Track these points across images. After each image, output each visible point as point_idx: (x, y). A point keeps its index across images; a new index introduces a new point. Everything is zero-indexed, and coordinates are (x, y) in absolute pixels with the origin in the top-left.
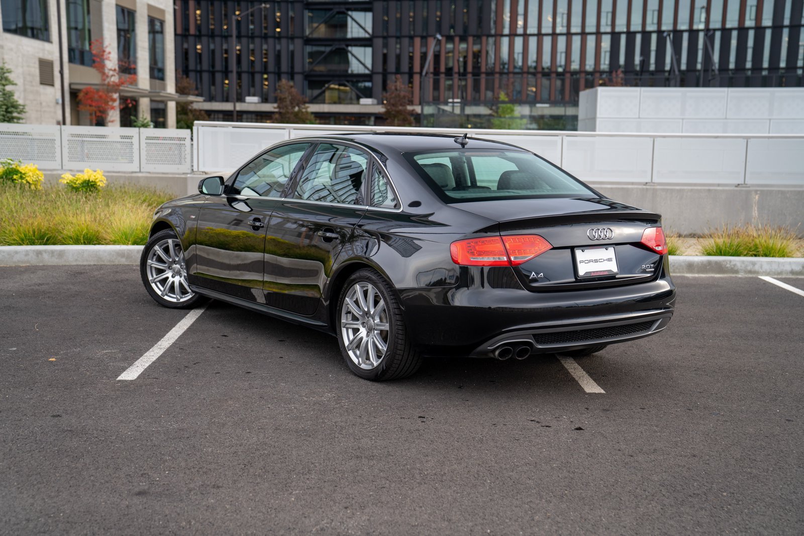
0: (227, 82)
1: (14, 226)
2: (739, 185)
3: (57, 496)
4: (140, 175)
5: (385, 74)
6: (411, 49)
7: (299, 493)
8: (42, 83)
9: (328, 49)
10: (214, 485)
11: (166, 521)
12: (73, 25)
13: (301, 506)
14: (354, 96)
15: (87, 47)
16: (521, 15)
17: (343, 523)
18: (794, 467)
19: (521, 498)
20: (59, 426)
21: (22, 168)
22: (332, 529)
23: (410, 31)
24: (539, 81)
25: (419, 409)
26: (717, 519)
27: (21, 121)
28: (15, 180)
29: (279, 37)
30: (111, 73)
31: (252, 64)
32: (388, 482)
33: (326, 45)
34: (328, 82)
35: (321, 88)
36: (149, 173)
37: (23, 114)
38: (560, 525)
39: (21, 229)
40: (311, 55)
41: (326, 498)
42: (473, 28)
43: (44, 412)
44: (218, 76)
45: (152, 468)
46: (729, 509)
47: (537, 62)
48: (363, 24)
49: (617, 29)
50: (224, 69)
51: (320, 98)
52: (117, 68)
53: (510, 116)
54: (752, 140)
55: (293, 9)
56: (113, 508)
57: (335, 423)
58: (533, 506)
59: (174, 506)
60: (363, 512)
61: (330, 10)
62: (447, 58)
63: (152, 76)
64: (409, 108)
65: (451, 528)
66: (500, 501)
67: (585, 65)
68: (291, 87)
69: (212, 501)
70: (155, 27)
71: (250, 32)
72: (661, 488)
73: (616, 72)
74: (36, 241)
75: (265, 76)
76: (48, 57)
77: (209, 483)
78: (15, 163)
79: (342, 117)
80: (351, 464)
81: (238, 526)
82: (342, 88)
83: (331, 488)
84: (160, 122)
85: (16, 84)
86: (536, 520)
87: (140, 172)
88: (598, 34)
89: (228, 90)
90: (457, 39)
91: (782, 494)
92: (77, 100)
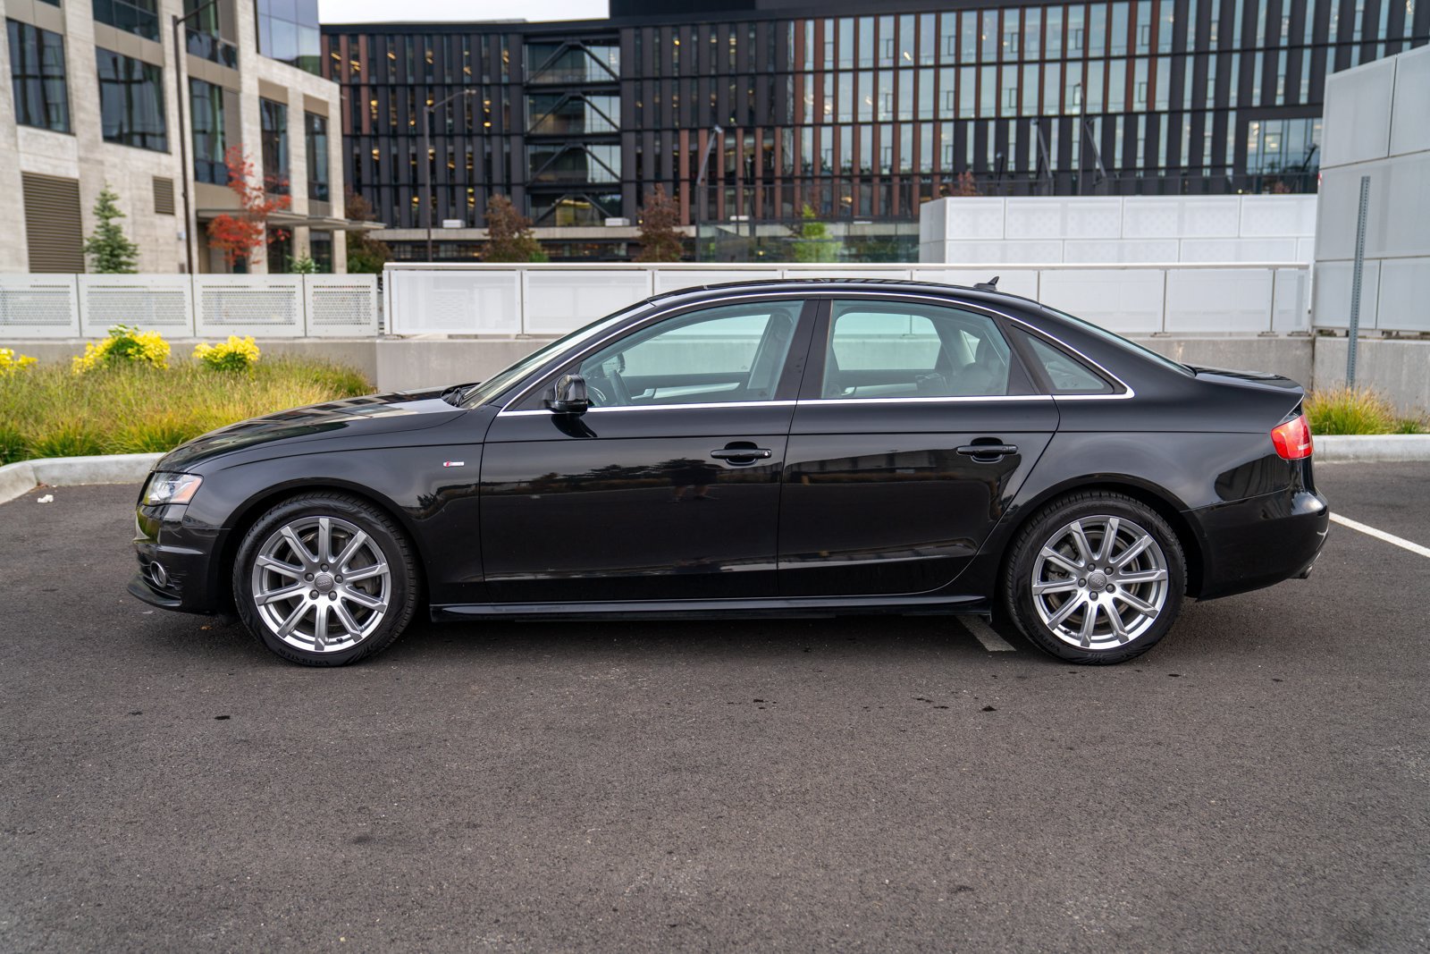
0: (416, 199)
1: (135, 425)
2: (1156, 333)
3: (239, 848)
4: (306, 341)
5: (640, 183)
6: (676, 147)
7: (596, 831)
8: (158, 211)
9: (559, 150)
10: (469, 823)
11: (404, 885)
12: (199, 127)
13: (602, 851)
14: (596, 215)
15: (220, 158)
16: (829, 97)
17: (669, 877)
18: (1298, 754)
19: (925, 825)
20: (229, 734)
21: (140, 338)
22: (654, 888)
23: (673, 121)
24: (856, 188)
25: (753, 687)
26: (1210, 842)
27: (132, 268)
28: (130, 355)
29: (489, 135)
30: (255, 193)
31: (451, 174)
32: (725, 807)
33: (555, 145)
34: (559, 196)
35: (550, 205)
36: (320, 338)
37: (135, 257)
38: (988, 866)
39: (145, 429)
40: (534, 158)
41: (638, 838)
42: (762, 116)
43: (204, 712)
44: (404, 192)
45: (373, 798)
46: (1224, 826)
47: (853, 162)
48: (606, 113)
49: (962, 115)
50: (411, 182)
51: (549, 218)
52: (262, 186)
53: (818, 237)
54: (1172, 271)
55: (508, 96)
56: (323, 865)
57: (633, 715)
58: (945, 836)
59: (414, 859)
60: (696, 859)
61: (561, 94)
62: (727, 159)
63: (312, 196)
64: (676, 230)
65: (830, 879)
66: (895, 832)
67: (920, 164)
68: (508, 204)
69: (469, 849)
70: (315, 125)
71: (448, 128)
72: (1123, 797)
73: (964, 173)
74: (167, 446)
75: (470, 190)
76: (165, 174)
77: (460, 820)
78: (129, 330)
79: (581, 245)
80: (667, 781)
81: (513, 889)
82: (579, 203)
83: (643, 821)
84: (323, 259)
85: (123, 216)
86: (952, 860)
87: (306, 337)
88: (937, 122)
89: (418, 211)
90: (740, 132)
91: (1291, 796)
92: (208, 233)
